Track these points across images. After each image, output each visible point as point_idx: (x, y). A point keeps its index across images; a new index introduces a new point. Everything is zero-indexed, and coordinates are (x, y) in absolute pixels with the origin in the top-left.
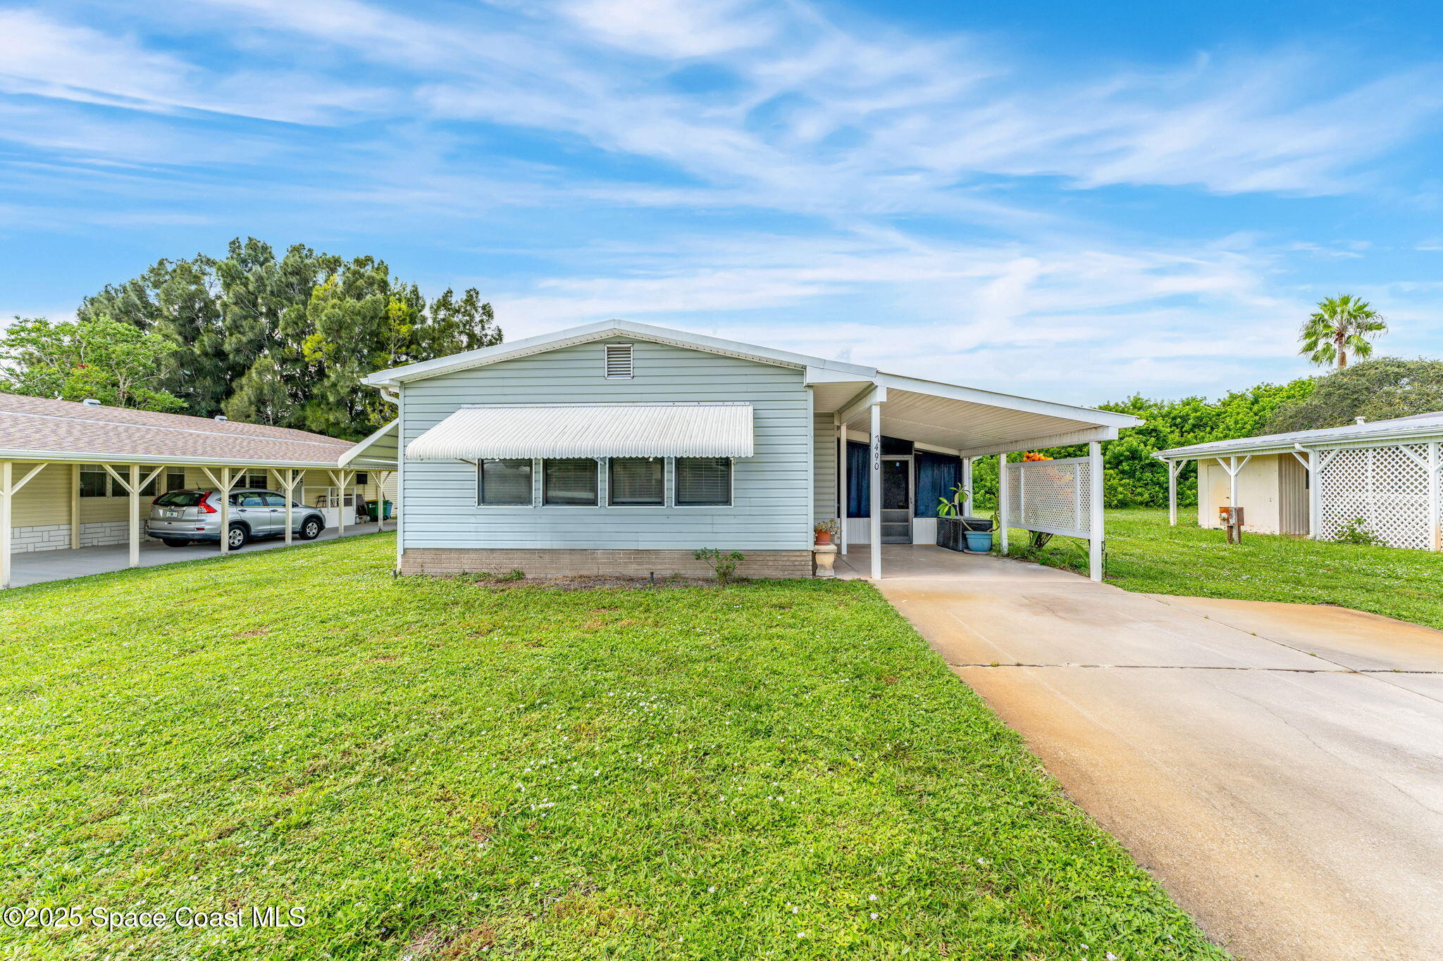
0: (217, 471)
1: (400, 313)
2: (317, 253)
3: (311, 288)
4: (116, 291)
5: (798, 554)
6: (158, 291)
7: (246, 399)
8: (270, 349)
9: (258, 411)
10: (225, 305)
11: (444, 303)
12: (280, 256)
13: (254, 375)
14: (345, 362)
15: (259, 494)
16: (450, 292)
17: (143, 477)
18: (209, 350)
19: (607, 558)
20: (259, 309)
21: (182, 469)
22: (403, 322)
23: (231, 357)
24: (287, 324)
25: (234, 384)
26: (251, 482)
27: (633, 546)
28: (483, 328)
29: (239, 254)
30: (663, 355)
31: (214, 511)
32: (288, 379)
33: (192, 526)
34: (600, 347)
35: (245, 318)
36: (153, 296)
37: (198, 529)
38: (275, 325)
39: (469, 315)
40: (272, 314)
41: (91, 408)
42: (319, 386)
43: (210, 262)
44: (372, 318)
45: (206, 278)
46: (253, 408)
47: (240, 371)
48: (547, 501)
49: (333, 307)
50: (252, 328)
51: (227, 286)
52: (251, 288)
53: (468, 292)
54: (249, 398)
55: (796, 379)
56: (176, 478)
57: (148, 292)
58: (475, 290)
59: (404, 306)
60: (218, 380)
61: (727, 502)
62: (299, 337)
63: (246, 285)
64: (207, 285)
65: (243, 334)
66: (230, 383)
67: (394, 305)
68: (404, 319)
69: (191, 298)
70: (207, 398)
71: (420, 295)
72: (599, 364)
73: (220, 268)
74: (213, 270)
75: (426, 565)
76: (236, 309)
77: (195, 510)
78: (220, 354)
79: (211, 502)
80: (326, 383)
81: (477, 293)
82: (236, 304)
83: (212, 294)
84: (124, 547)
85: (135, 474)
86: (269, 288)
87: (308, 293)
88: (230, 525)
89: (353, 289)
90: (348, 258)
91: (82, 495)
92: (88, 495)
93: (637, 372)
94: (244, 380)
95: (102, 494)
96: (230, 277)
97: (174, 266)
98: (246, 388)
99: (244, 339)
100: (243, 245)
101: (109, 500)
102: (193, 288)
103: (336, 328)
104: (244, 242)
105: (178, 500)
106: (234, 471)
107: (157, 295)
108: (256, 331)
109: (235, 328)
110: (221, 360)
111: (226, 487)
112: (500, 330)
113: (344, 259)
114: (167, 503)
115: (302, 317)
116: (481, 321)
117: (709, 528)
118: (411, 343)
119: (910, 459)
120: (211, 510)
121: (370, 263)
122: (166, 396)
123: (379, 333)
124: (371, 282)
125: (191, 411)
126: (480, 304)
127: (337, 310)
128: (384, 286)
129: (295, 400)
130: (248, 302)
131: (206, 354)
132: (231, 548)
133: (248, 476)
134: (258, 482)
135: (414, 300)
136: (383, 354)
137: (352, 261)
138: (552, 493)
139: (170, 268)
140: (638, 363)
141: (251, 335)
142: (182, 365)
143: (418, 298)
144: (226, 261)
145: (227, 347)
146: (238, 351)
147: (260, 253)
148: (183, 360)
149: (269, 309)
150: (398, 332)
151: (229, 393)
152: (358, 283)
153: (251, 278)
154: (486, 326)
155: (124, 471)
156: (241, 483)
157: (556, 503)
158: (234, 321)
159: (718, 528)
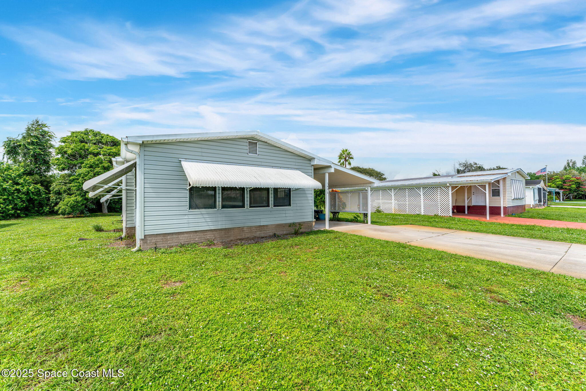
5: (310, 222)
19: (248, 230)
27: (258, 224)
30: (269, 147)
34: (246, 140)
48: (223, 207)
55: (308, 162)
61: (290, 205)
72: (245, 148)
93: (260, 153)
117: (284, 215)
138: (226, 203)
140: (260, 150)
157: (228, 207)
159: (287, 215)
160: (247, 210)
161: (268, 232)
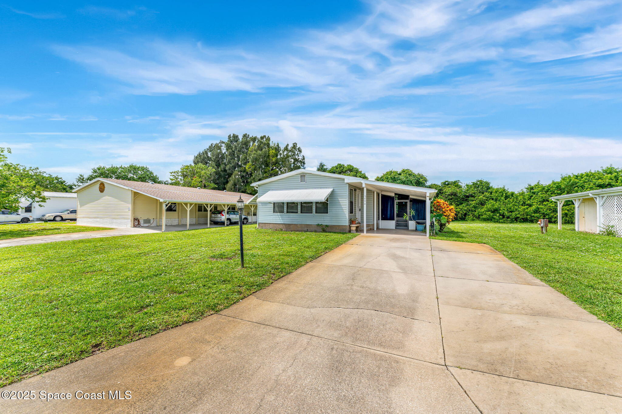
0: (224, 205)
1: (273, 154)
2: (250, 136)
3: (248, 148)
4: (201, 154)
5: (344, 226)
6: (210, 153)
7: (231, 184)
8: (238, 168)
9: (234, 187)
10: (227, 156)
11: (286, 149)
12: (240, 138)
13: (233, 177)
14: (257, 171)
15: (233, 212)
16: (288, 145)
17: (210, 207)
18: (223, 170)
19: (300, 226)
20: (235, 155)
21: (217, 205)
22: (273, 157)
23: (228, 171)
24: (242, 160)
25: (229, 179)
26: (232, 208)
27: (306, 223)
28: (298, 156)
29: (231, 140)
30: (313, 177)
31: (224, 215)
32: (242, 177)
33: (219, 219)
34: (299, 175)
35: (232, 159)
36: (209, 154)
37: (220, 220)
38: (239, 160)
39: (294, 152)
40: (238, 157)
41: (199, 190)
42: (250, 179)
43: (223, 142)
44: (265, 156)
45: (222, 147)
46: (233, 187)
47: (230, 175)
48: (287, 212)
49: (254, 154)
50: (233, 162)
51: (227, 150)
52: (233, 150)
53: (294, 144)
54: (232, 184)
55: (342, 181)
56: (216, 207)
57: (209, 153)
58: (296, 143)
59: (274, 151)
60: (225, 178)
61: (327, 213)
62: (245, 164)
63: (232, 149)
64: (222, 149)
65: (231, 164)
66: (228, 179)
67: (271, 152)
68: (274, 156)
69: (219, 154)
70: (222, 184)
71: (280, 146)
72: (298, 179)
73: (226, 145)
74: (223, 145)
75: (263, 227)
76: (229, 157)
77: (220, 215)
78: (225, 170)
79: (223, 213)
80: (252, 178)
81: (296, 144)
82: (229, 155)
83: (223, 152)
84: (207, 224)
85: (209, 206)
86: (238, 149)
87: (247, 149)
88: (227, 219)
89: (260, 148)
90: (259, 137)
91: (198, 211)
92: (199, 211)
93: (307, 181)
94: (231, 178)
95: (202, 211)
96: (228, 147)
97: (214, 145)
98: (231, 181)
99: (231, 166)
100: (232, 136)
101: (203, 213)
102: (219, 151)
103: (255, 160)
104: (232, 135)
105: (216, 213)
106: (228, 205)
107: (211, 154)
108: (234, 163)
109: (229, 162)
110: (226, 172)
111: (226, 210)
112: (304, 156)
113: (258, 137)
114: (214, 213)
115: (246, 158)
116: (298, 154)
117: (323, 219)
118: (276, 163)
119: (408, 201)
120: (223, 215)
121: (265, 138)
122: (213, 185)
123: (267, 161)
124: (265, 144)
125: (218, 189)
126: (297, 148)
127: (255, 155)
128: (268, 145)
129: (244, 183)
130: (232, 154)
131: (222, 171)
132: (227, 225)
133: (231, 207)
134: (233, 208)
135: (277, 149)
136: (268, 168)
137: (260, 137)
138: (288, 210)
139: (213, 145)
140: (307, 179)
141: (233, 164)
142: (216, 175)
143: (279, 147)
144: (227, 142)
145: (227, 168)
146: (229, 169)
147: (236, 137)
148: (216, 173)
149: (238, 156)
150: (272, 160)
151: (227, 182)
152: (261, 146)
153: (233, 147)
154: (299, 155)
155: (207, 205)
156: (229, 209)
157: (289, 213)
158: (229, 160)
159: (325, 219)
160: (299, 215)
161: (311, 229)
